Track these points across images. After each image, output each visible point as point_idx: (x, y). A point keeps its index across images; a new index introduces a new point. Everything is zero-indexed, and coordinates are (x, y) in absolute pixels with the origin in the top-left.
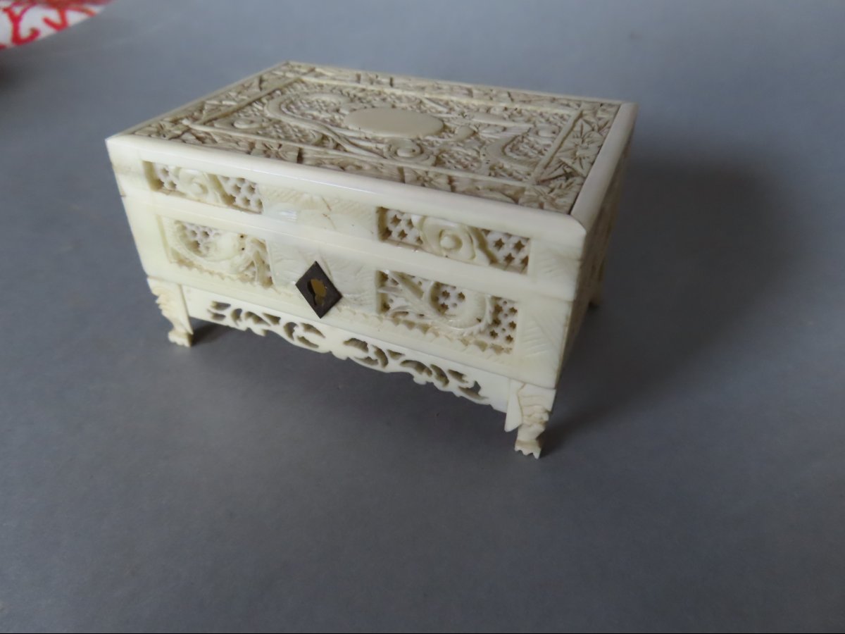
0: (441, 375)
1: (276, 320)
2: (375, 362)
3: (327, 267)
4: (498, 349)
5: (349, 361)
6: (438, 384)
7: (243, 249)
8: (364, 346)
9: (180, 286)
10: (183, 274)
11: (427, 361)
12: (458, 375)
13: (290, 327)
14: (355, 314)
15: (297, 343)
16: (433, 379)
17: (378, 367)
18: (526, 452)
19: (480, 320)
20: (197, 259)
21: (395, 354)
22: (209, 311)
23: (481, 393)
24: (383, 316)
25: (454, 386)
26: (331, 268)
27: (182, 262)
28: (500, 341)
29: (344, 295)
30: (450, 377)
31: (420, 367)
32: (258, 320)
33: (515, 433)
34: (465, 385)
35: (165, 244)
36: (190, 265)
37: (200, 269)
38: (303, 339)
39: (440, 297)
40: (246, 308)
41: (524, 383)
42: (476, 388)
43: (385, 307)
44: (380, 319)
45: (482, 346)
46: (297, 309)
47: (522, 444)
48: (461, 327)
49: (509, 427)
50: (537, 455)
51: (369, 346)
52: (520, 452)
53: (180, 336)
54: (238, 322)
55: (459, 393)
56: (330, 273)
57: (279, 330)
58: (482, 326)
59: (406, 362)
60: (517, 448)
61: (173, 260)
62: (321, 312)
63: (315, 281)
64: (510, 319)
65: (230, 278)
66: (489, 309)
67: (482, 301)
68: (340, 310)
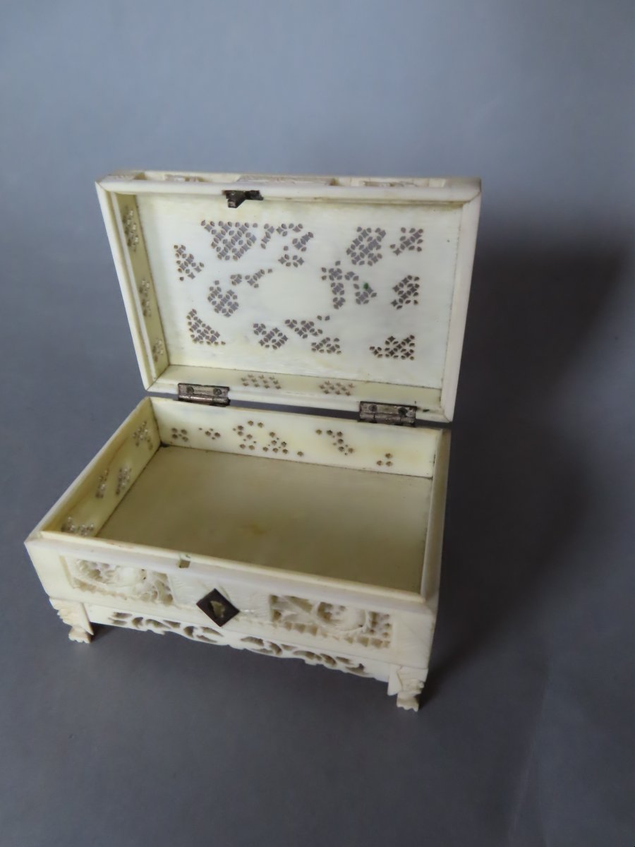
0: (329, 658)
1: (176, 624)
2: (271, 652)
3: (224, 591)
4: (377, 643)
5: (245, 651)
6: (328, 665)
7: (145, 578)
8: (260, 642)
9: (83, 605)
10: (86, 596)
11: (317, 652)
12: (345, 660)
13: (190, 630)
14: (251, 622)
15: (196, 639)
16: (323, 662)
17: (274, 654)
18: (407, 707)
19: (361, 626)
20: (100, 585)
21: (286, 647)
22: (109, 619)
23: (365, 670)
24: (277, 623)
25: (341, 666)
26: (229, 593)
27: (83, 586)
28: (378, 636)
29: (241, 610)
30: (337, 661)
31: (310, 654)
32: (157, 624)
33: (395, 697)
34: (352, 666)
35: (68, 575)
36: (92, 589)
37: (102, 592)
38: (202, 637)
39: (324, 611)
40: (146, 617)
41: (401, 666)
42: (361, 667)
43: (277, 615)
44: (275, 626)
45: (364, 642)
46: (201, 620)
47: (403, 701)
48: (345, 630)
49: (391, 692)
50: (416, 709)
51: (264, 642)
52: (402, 708)
53: (80, 635)
54: (139, 626)
55: (345, 671)
56: (228, 596)
57: (180, 631)
58: (364, 628)
59: (296, 653)
60: (399, 705)
61: (75, 586)
62: (221, 622)
63: (214, 603)
64: (385, 622)
65: (133, 599)
66: (368, 618)
67: (362, 614)
68: (237, 620)
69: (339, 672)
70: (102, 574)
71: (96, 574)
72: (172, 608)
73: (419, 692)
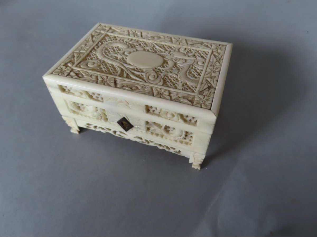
0: (167, 147)
1: (110, 130)
2: (145, 143)
3: (128, 118)
4: (187, 143)
5: (136, 142)
6: (167, 150)
7: (97, 111)
8: (141, 139)
9: (75, 119)
10: (75, 116)
11: (163, 144)
12: (174, 149)
13: (115, 132)
14: (138, 131)
15: (117, 135)
16: (165, 148)
17: (146, 144)
18: (196, 168)
19: (181, 136)
20: (80, 112)
21: (151, 142)
22: (85, 125)
23: (181, 153)
24: (148, 132)
25: (171, 150)
26: (129, 119)
27: (74, 112)
28: (187, 140)
29: (134, 126)
30: (170, 148)
31: (160, 145)
32: (103, 129)
33: (192, 164)
34: (176, 151)
35: (68, 107)
36: (78, 113)
37: (82, 115)
38: (120, 135)
39: (167, 129)
40: (98, 126)
41: (195, 153)
42: (180, 152)
43: (148, 129)
44: (147, 133)
45: (181, 142)
46: (119, 129)
47: (194, 166)
48: (175, 137)
49: (190, 162)
50: (199, 169)
51: (143, 139)
52: (194, 168)
53: (75, 130)
54: (96, 129)
55: (173, 152)
56: (129, 120)
57: (111, 132)
58: (182, 137)
59: (155, 144)
60: (193, 167)
61: (71, 112)
62: (126, 130)
63: (124, 122)
64: (191, 135)
65: (93, 118)
66: (184, 133)
67: (182, 131)
68: (133, 130)
69: (171, 153)
70: (81, 108)
71: (79, 108)
72: (107, 123)
73: (201, 163)
